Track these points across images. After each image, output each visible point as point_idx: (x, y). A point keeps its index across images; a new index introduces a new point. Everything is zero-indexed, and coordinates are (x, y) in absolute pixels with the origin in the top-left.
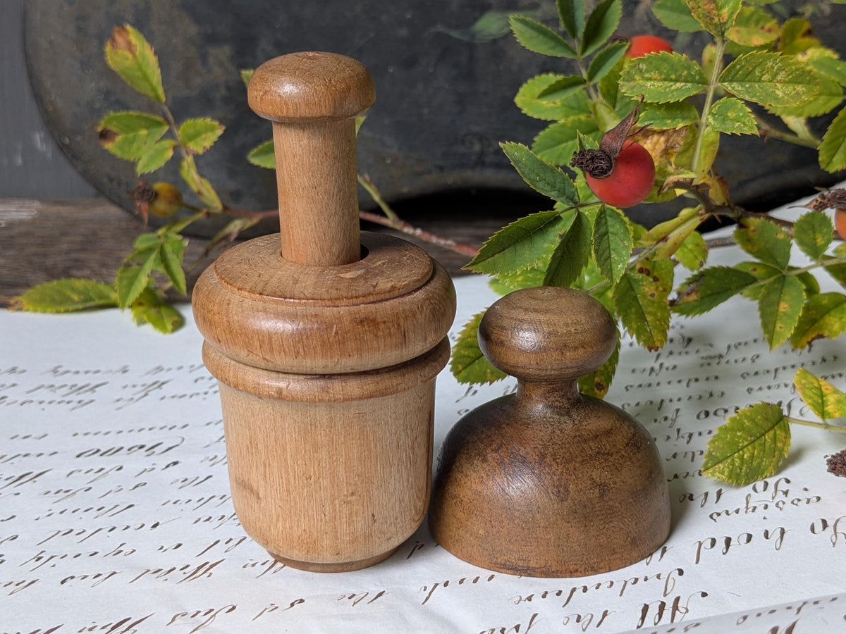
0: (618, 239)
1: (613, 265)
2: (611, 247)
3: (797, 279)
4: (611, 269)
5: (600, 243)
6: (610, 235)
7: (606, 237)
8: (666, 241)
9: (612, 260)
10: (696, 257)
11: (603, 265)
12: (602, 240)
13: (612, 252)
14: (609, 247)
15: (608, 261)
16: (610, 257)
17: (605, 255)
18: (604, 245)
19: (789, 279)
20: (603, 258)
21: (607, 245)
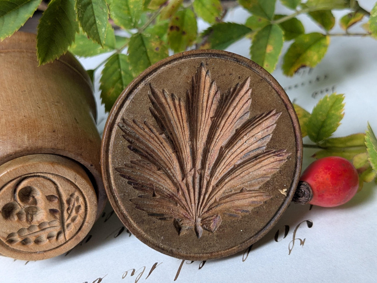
0: (99, 8)
1: (98, 29)
2: (96, 14)
3: (278, 27)
4: (97, 33)
5: (84, 12)
6: (94, 4)
7: (90, 6)
8: (167, 5)
9: (98, 26)
10: (212, 14)
11: (89, 30)
12: (86, 9)
13: (97, 19)
14: (93, 14)
15: (94, 26)
16: (95, 22)
17: (90, 22)
18: (88, 13)
19: (274, 27)
20: (88, 24)
21: (92, 13)
